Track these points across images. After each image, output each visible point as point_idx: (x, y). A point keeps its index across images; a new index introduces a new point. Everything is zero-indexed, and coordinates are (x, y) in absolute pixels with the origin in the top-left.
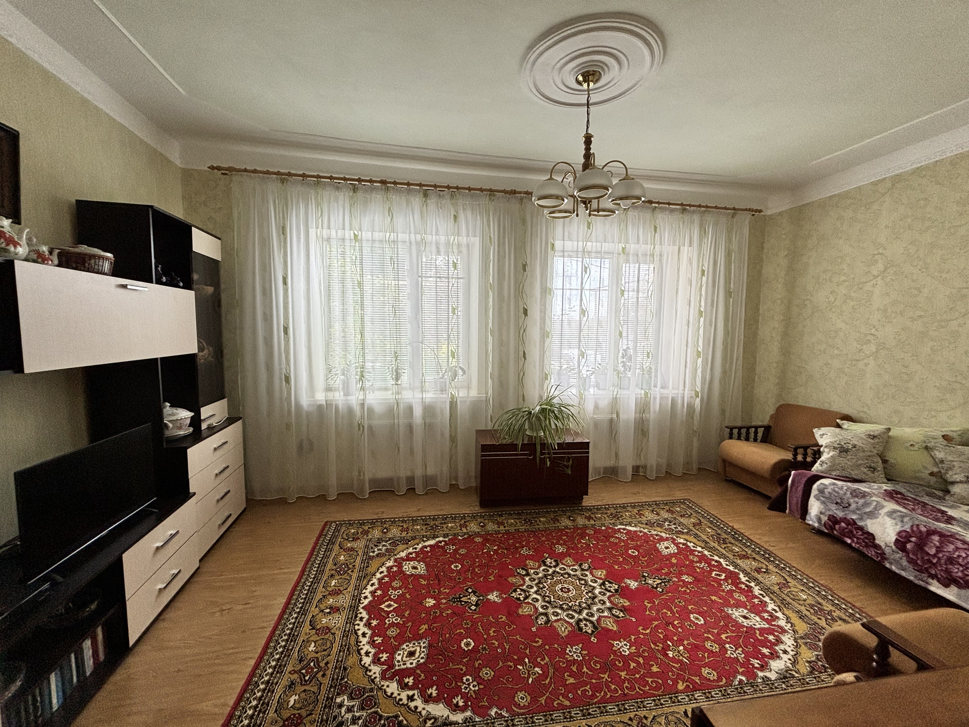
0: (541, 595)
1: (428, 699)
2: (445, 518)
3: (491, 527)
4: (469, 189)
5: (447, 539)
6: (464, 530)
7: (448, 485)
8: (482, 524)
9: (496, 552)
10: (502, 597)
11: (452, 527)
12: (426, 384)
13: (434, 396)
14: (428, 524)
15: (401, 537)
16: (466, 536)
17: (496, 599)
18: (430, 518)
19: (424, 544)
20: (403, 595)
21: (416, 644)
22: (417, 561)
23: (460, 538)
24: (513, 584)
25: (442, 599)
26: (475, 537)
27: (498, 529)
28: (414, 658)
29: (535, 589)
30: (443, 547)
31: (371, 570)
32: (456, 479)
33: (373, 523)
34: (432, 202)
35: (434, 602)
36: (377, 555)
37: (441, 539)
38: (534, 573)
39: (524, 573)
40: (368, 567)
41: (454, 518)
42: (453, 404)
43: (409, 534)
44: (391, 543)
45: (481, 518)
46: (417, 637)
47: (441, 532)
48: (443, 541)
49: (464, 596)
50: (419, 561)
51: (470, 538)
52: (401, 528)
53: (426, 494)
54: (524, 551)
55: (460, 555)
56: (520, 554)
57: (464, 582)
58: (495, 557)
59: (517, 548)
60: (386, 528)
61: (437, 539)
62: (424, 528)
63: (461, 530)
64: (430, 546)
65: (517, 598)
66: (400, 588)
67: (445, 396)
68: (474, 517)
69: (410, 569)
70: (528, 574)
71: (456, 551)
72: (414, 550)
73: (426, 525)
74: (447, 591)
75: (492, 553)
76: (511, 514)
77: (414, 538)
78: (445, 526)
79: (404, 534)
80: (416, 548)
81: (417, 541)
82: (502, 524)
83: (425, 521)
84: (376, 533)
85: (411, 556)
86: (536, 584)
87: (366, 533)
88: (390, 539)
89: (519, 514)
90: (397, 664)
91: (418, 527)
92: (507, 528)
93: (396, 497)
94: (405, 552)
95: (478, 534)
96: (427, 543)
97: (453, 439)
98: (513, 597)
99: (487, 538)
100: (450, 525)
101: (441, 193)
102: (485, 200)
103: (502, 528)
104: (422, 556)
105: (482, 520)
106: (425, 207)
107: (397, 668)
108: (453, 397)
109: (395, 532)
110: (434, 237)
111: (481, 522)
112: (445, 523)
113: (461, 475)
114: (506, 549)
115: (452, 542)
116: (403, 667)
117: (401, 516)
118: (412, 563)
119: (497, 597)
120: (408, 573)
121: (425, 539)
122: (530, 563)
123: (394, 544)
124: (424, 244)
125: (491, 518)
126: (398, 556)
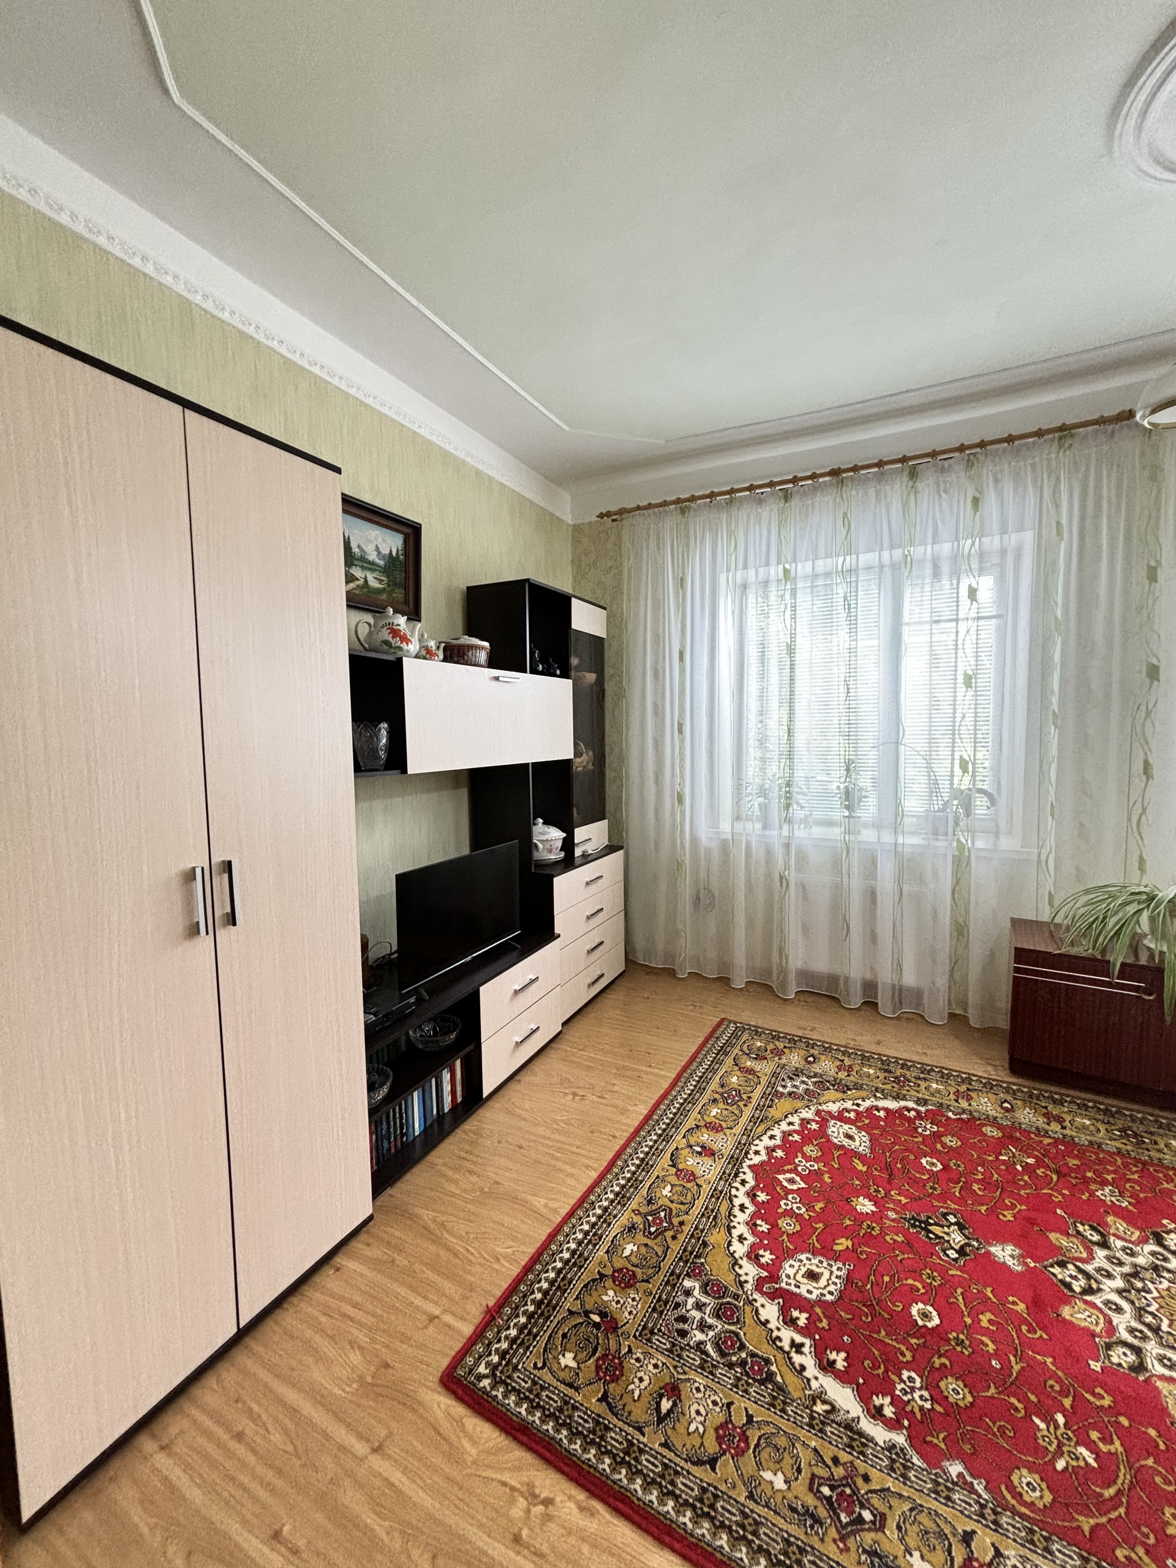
0: (1132, 1303)
1: (827, 1367)
2: (926, 1071)
3: (1026, 1116)
4: (1010, 439)
5: (923, 1109)
6: (964, 1104)
7: (946, 1015)
8: (1006, 1105)
9: (1027, 1167)
10: (1026, 1264)
11: (938, 1091)
12: (906, 820)
13: (922, 842)
14: (890, 1072)
15: (835, 1079)
16: (964, 1116)
17: (1010, 1262)
18: (896, 1062)
19: (875, 1103)
20: (818, 1174)
21: (825, 1264)
22: (858, 1127)
23: (950, 1114)
24: (1058, 1249)
25: (889, 1209)
26: (985, 1125)
27: (1046, 1127)
28: (814, 1284)
29: (1119, 1283)
30: (909, 1119)
31: (773, 1113)
32: (964, 1005)
33: (794, 1041)
34: (927, 484)
35: (874, 1209)
36: (790, 1094)
37: (911, 1104)
38: (1124, 1249)
39: (1096, 1238)
40: (771, 1107)
41: (945, 1076)
42: (961, 862)
43: (852, 1078)
44: (816, 1082)
45: (1008, 1092)
46: (826, 1252)
47: (913, 1093)
48: (913, 1109)
49: (936, 1224)
50: (860, 1128)
51: (971, 1124)
52: (839, 1063)
53: (898, 1018)
54: (1106, 1194)
55: (944, 1145)
56: (1092, 1194)
57: (944, 1197)
58: (1026, 1178)
59: (1086, 1181)
60: (812, 1056)
61: (903, 1103)
62: (882, 1075)
63: (957, 1101)
64: (887, 1110)
65: (1062, 1282)
66: (816, 1160)
67: (941, 844)
68: (989, 1086)
69: (841, 1135)
70: (1104, 1245)
71: (937, 1136)
72: (855, 1107)
73: (886, 1071)
74: (904, 1200)
75: (1019, 1168)
76: (1087, 1108)
77: (858, 1087)
78: (923, 1084)
79: (842, 1075)
80: (858, 1105)
81: (863, 1094)
82: (1060, 1120)
83: (886, 1065)
84: (795, 1059)
85: (846, 1114)
86: (1126, 1277)
87: (779, 1053)
88: (816, 1075)
89: (1106, 1111)
90: (785, 1279)
91: (871, 1071)
92: (1068, 1132)
93: (842, 1011)
94: (838, 1104)
95: (994, 1122)
96: (881, 1104)
97: (960, 930)
98: (1054, 1275)
99: (1012, 1135)
100: (934, 1086)
101: (946, 463)
102: (1049, 453)
103: (1055, 1127)
104: (867, 1122)
105: (1009, 1098)
106: (912, 497)
107: (783, 1285)
108: (961, 847)
109: (826, 1066)
110: (929, 547)
111: (1006, 1101)
112: (925, 1079)
113: (973, 998)
114: (1058, 1173)
115: (933, 1116)
116: (793, 1288)
117: (843, 1043)
118: (846, 1127)
119: (1012, 1256)
120: (836, 1141)
121: (878, 1095)
122: (1117, 1225)
123: (823, 1084)
124: (909, 565)
125: (1030, 1099)
126: (824, 1107)
